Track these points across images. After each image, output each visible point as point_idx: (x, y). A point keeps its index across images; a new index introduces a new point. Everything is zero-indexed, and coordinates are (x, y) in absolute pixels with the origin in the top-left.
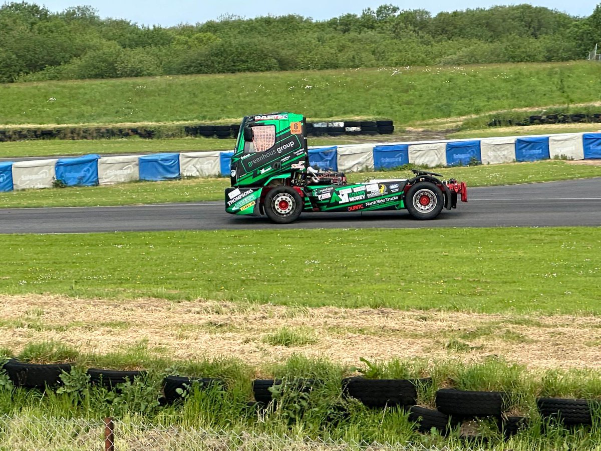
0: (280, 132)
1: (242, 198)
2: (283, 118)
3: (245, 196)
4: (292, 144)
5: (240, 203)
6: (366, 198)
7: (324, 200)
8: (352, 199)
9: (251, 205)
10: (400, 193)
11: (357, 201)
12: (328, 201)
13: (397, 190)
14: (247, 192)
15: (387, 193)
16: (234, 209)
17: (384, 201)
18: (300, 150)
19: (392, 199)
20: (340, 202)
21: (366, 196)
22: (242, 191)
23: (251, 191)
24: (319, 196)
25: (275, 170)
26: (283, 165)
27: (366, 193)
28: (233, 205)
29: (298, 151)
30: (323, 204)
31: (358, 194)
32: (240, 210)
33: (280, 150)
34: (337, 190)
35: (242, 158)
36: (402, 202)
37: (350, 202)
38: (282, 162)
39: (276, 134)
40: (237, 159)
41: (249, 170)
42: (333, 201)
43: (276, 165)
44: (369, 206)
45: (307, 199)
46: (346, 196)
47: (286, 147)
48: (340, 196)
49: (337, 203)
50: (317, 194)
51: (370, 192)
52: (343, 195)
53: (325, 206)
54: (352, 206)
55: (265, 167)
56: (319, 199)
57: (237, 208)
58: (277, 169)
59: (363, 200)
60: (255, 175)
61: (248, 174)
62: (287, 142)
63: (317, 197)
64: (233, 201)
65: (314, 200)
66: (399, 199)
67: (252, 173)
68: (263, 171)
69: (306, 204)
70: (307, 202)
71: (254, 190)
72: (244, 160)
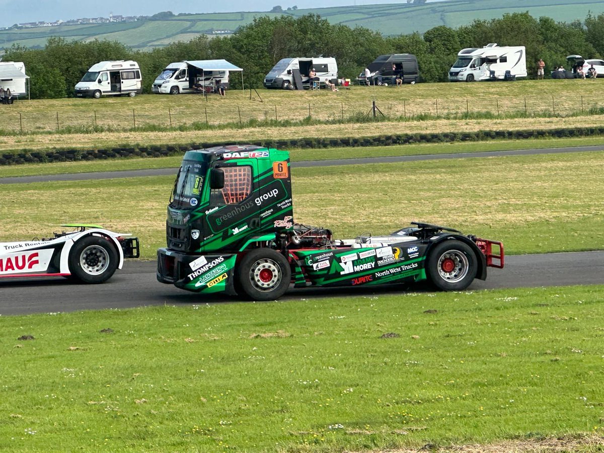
0: (258, 176)
1: (210, 269)
2: (263, 156)
3: (214, 267)
4: (275, 193)
5: (207, 277)
6: (376, 266)
7: (320, 270)
8: (358, 268)
9: (221, 279)
10: (420, 259)
11: (364, 271)
12: (325, 272)
13: (416, 255)
14: (217, 261)
15: (403, 259)
16: (198, 285)
17: (399, 270)
18: (286, 201)
19: (409, 267)
20: (342, 273)
21: (376, 264)
22: (209, 260)
23: (221, 259)
24: (315, 265)
25: (252, 230)
26: (262, 222)
27: (376, 259)
28: (196, 279)
29: (284, 203)
30: (319, 276)
31: (366, 261)
32: (206, 286)
33: (259, 201)
34: (337, 256)
35: (207, 213)
36: (423, 270)
37: (355, 273)
38: (262, 219)
39: (253, 179)
40: (200, 215)
41: (217, 229)
42: (332, 271)
43: (254, 222)
44: (379, 278)
45: (299, 269)
46: (350, 264)
47: (266, 196)
48: (342, 264)
49: (337, 274)
50: (311, 262)
51: (381, 259)
52: (345, 263)
53: (322, 279)
54: (358, 278)
55: (239, 226)
56: (315, 269)
57: (203, 284)
58: (255, 228)
59: (372, 269)
60: (226, 236)
61: (215, 235)
62: (268, 190)
63: (312, 267)
64: (196, 274)
65: (308, 270)
66: (420, 267)
67: (221, 234)
68: (236, 231)
69: (297, 276)
70: (299, 273)
71: (226, 258)
72: (211, 216)
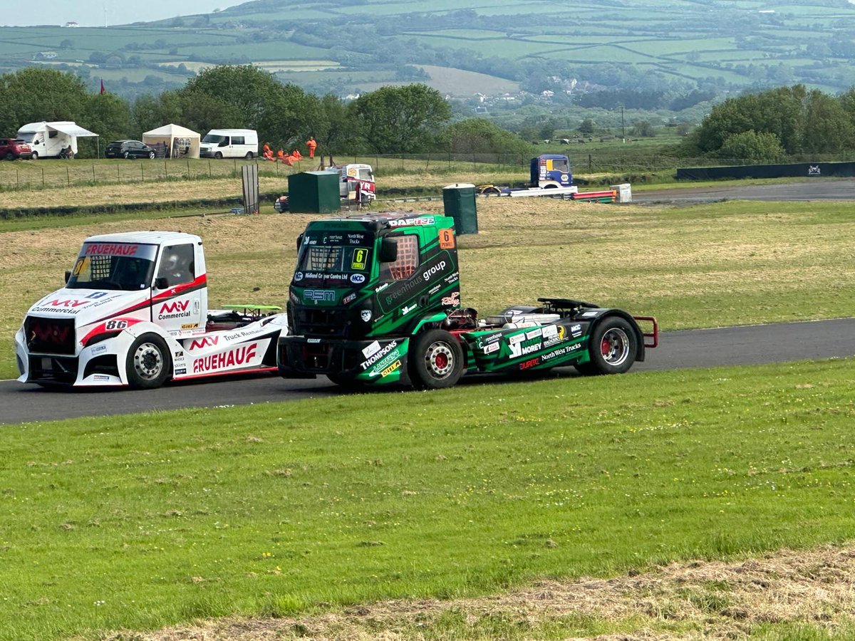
0: (425, 247)
1: (384, 356)
2: (428, 223)
3: (388, 354)
4: (442, 265)
5: (380, 366)
6: (543, 348)
7: (491, 354)
8: (526, 351)
9: (395, 368)
10: (584, 338)
11: (529, 354)
12: (495, 356)
13: (579, 334)
14: (390, 346)
15: (567, 339)
16: (372, 374)
17: (563, 351)
18: (454, 275)
19: (573, 348)
20: (511, 357)
21: (542, 345)
22: (383, 345)
23: (393, 344)
24: (485, 348)
25: (421, 308)
26: (431, 299)
27: (542, 339)
28: (370, 368)
29: (451, 277)
30: (489, 361)
31: (533, 342)
32: (380, 376)
33: (427, 276)
34: (506, 336)
35: (377, 290)
36: (587, 352)
37: (523, 356)
38: (430, 296)
39: (420, 250)
40: (370, 293)
41: (387, 309)
42: (502, 355)
43: (423, 300)
44: (545, 361)
45: (470, 354)
46: (518, 345)
47: (434, 270)
48: (511, 346)
49: (506, 358)
50: (482, 345)
51: (547, 339)
52: (514, 345)
53: (492, 364)
54: (525, 362)
55: (408, 304)
56: (485, 353)
57: (377, 373)
58: (424, 307)
59: (539, 351)
60: (396, 317)
61: (385, 316)
62: (435, 263)
63: (483, 350)
64: (370, 362)
65: (478, 353)
66: (583, 348)
67: (392, 315)
68: (406, 311)
69: (469, 362)
70: (471, 358)
71: (399, 343)
72: (381, 294)
